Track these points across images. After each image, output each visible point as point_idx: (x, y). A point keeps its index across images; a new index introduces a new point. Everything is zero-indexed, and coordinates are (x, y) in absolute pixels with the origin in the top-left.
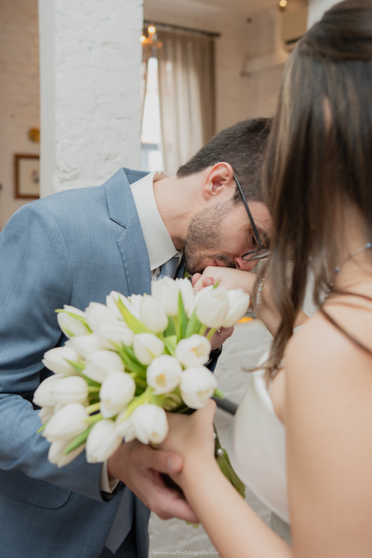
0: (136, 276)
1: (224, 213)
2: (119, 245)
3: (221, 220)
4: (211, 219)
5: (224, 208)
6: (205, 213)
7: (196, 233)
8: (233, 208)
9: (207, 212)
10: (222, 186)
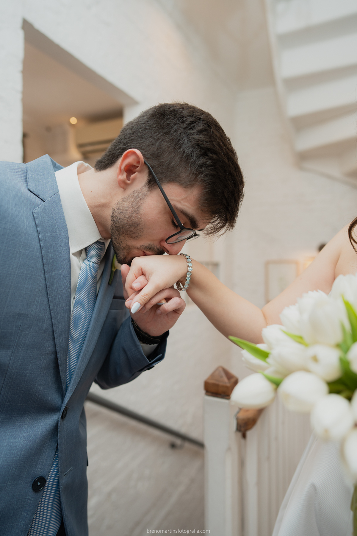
0: (52, 249)
1: (141, 199)
2: (35, 215)
3: (139, 207)
4: (130, 208)
5: (140, 195)
6: (124, 202)
7: (118, 223)
8: (149, 193)
9: (126, 201)
10: (135, 174)
